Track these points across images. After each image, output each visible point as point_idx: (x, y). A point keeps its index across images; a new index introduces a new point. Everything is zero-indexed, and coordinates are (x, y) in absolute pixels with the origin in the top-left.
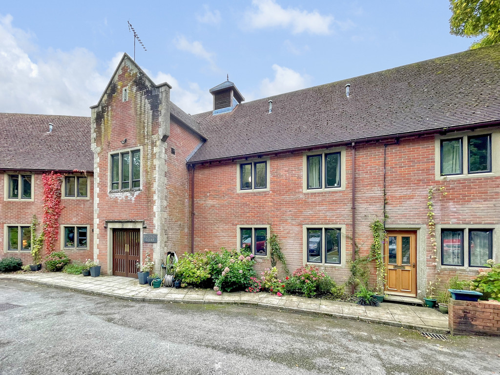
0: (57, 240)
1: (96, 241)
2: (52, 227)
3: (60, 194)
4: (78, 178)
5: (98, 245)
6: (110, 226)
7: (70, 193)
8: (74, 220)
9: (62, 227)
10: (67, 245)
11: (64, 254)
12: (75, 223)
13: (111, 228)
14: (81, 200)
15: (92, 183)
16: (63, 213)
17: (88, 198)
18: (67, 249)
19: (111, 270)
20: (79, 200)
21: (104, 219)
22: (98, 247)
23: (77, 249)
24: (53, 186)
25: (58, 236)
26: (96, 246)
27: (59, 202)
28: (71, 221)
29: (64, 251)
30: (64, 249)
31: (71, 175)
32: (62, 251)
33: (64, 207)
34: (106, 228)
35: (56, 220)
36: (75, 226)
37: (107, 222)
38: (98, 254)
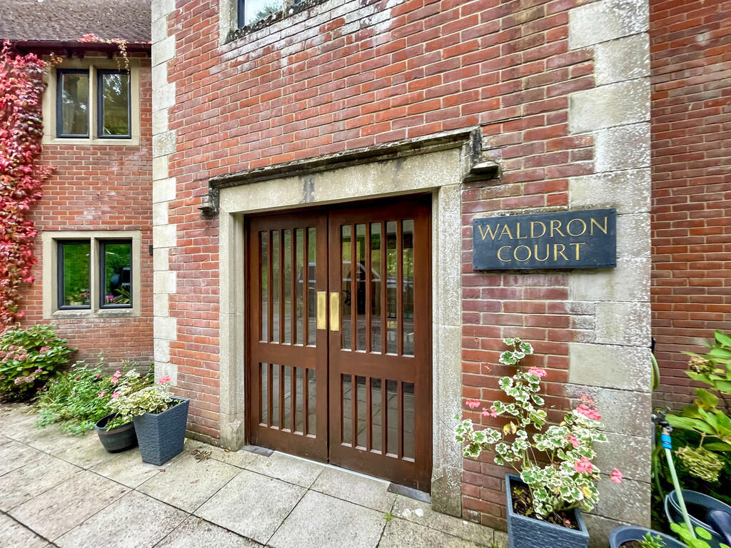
0: (30, 286)
1: (165, 282)
2: (12, 240)
3: (38, 125)
4: (100, 73)
5: (171, 298)
6: (235, 201)
7: (73, 125)
8: (88, 215)
9: (47, 239)
10: (68, 302)
11: (51, 332)
12: (91, 227)
13: (234, 215)
14: (111, 147)
15: (147, 89)
16: (50, 192)
17: (134, 142)
18: (64, 317)
19: (239, 422)
20: (102, 148)
21: (203, 173)
22: (172, 307)
23: (101, 316)
24: (13, 97)
25: (35, 272)
26: (166, 303)
27: (35, 156)
28: (77, 218)
29: (53, 323)
30: (57, 317)
31: (76, 63)
32: (47, 322)
33: (54, 172)
34: (210, 214)
35: (25, 213)
36: (92, 236)
37: (218, 186)
38: (174, 337)
